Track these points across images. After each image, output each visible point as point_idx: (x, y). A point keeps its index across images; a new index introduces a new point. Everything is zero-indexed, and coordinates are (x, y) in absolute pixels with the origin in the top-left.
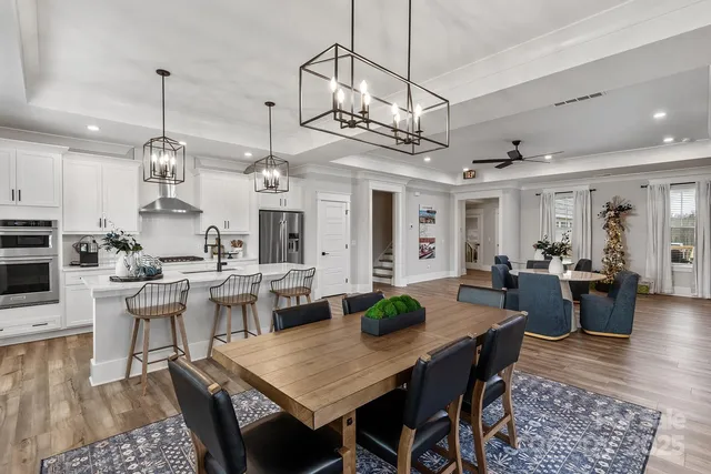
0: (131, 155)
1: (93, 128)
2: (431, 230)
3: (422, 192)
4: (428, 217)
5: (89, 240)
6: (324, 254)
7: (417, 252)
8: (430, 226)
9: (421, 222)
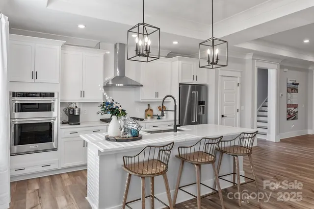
0: (98, 47)
1: (81, 26)
2: (294, 98)
3: (289, 68)
4: (293, 88)
5: (73, 106)
6: (223, 116)
7: (285, 116)
8: (294, 95)
9: (288, 92)
